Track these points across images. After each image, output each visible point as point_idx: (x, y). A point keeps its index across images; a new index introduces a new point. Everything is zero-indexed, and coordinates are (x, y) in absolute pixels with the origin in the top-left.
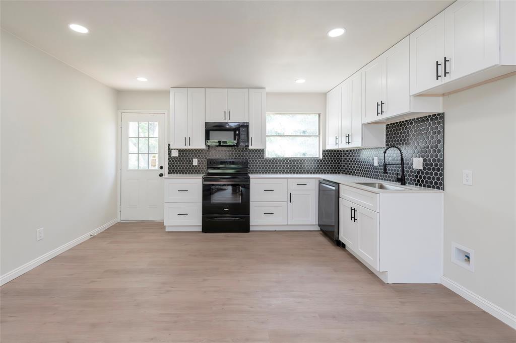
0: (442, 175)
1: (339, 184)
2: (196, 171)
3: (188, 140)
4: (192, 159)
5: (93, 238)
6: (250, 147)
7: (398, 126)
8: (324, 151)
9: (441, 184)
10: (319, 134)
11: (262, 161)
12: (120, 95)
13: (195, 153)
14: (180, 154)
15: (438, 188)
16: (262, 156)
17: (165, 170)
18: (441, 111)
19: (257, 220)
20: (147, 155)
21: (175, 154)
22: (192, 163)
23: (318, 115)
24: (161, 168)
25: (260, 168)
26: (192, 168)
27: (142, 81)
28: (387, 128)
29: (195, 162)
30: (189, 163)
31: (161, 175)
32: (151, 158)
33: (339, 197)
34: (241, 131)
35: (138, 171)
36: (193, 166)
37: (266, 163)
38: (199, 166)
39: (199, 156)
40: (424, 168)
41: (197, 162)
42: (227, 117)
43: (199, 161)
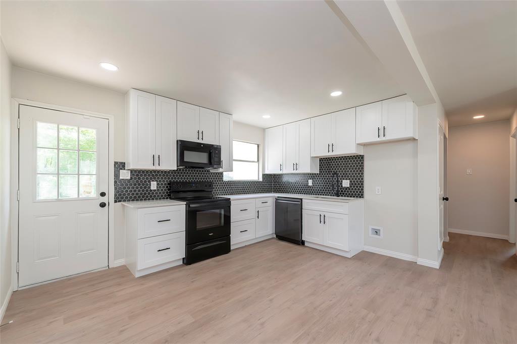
0: (362, 189)
1: (302, 199)
2: (155, 196)
4: (149, 182)
7: (330, 160)
8: (263, 175)
9: (362, 195)
10: (258, 161)
11: (221, 183)
13: (153, 175)
14: (132, 175)
15: (360, 197)
16: (221, 178)
17: (110, 198)
18: (362, 154)
19: (235, 239)
20: (77, 175)
21: (125, 175)
22: (150, 187)
23: (256, 146)
24: (103, 194)
25: (220, 190)
26: (149, 194)
28: (320, 161)
29: (154, 186)
30: (145, 188)
31: (103, 205)
32: (83, 181)
33: (302, 209)
35: (58, 201)
36: (151, 190)
37: (224, 186)
38: (158, 190)
39: (158, 178)
40: (351, 187)
41: (156, 185)
42: (201, 137)
43: (158, 184)
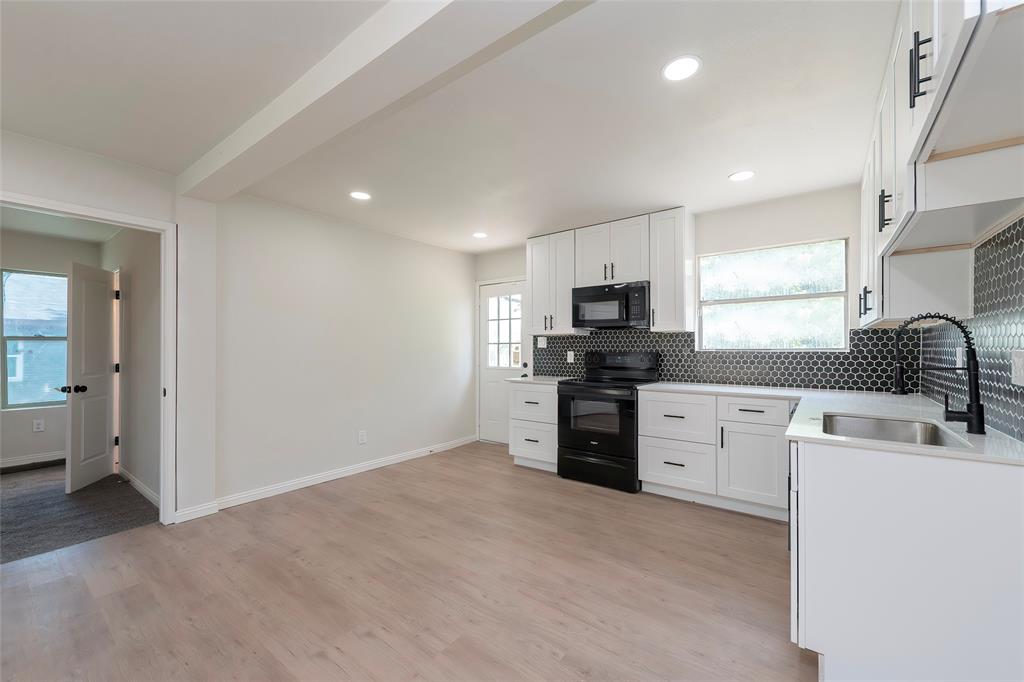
2: (571, 372)
3: (549, 321)
4: (566, 351)
5: (433, 456)
6: (652, 329)
8: (854, 332)
11: (689, 356)
12: (476, 260)
13: (570, 342)
14: (549, 343)
16: (688, 346)
17: (530, 370)
19: (650, 470)
20: (509, 345)
21: (542, 344)
22: (566, 359)
23: (844, 242)
24: (525, 365)
25: (686, 371)
26: (565, 368)
27: (481, 238)
28: (977, 260)
29: (571, 357)
30: (561, 360)
31: (525, 377)
32: (513, 350)
34: (633, 298)
35: (499, 369)
36: (568, 364)
37: (698, 361)
38: (576, 364)
39: (576, 347)
41: (573, 357)
42: (609, 275)
43: (575, 355)
